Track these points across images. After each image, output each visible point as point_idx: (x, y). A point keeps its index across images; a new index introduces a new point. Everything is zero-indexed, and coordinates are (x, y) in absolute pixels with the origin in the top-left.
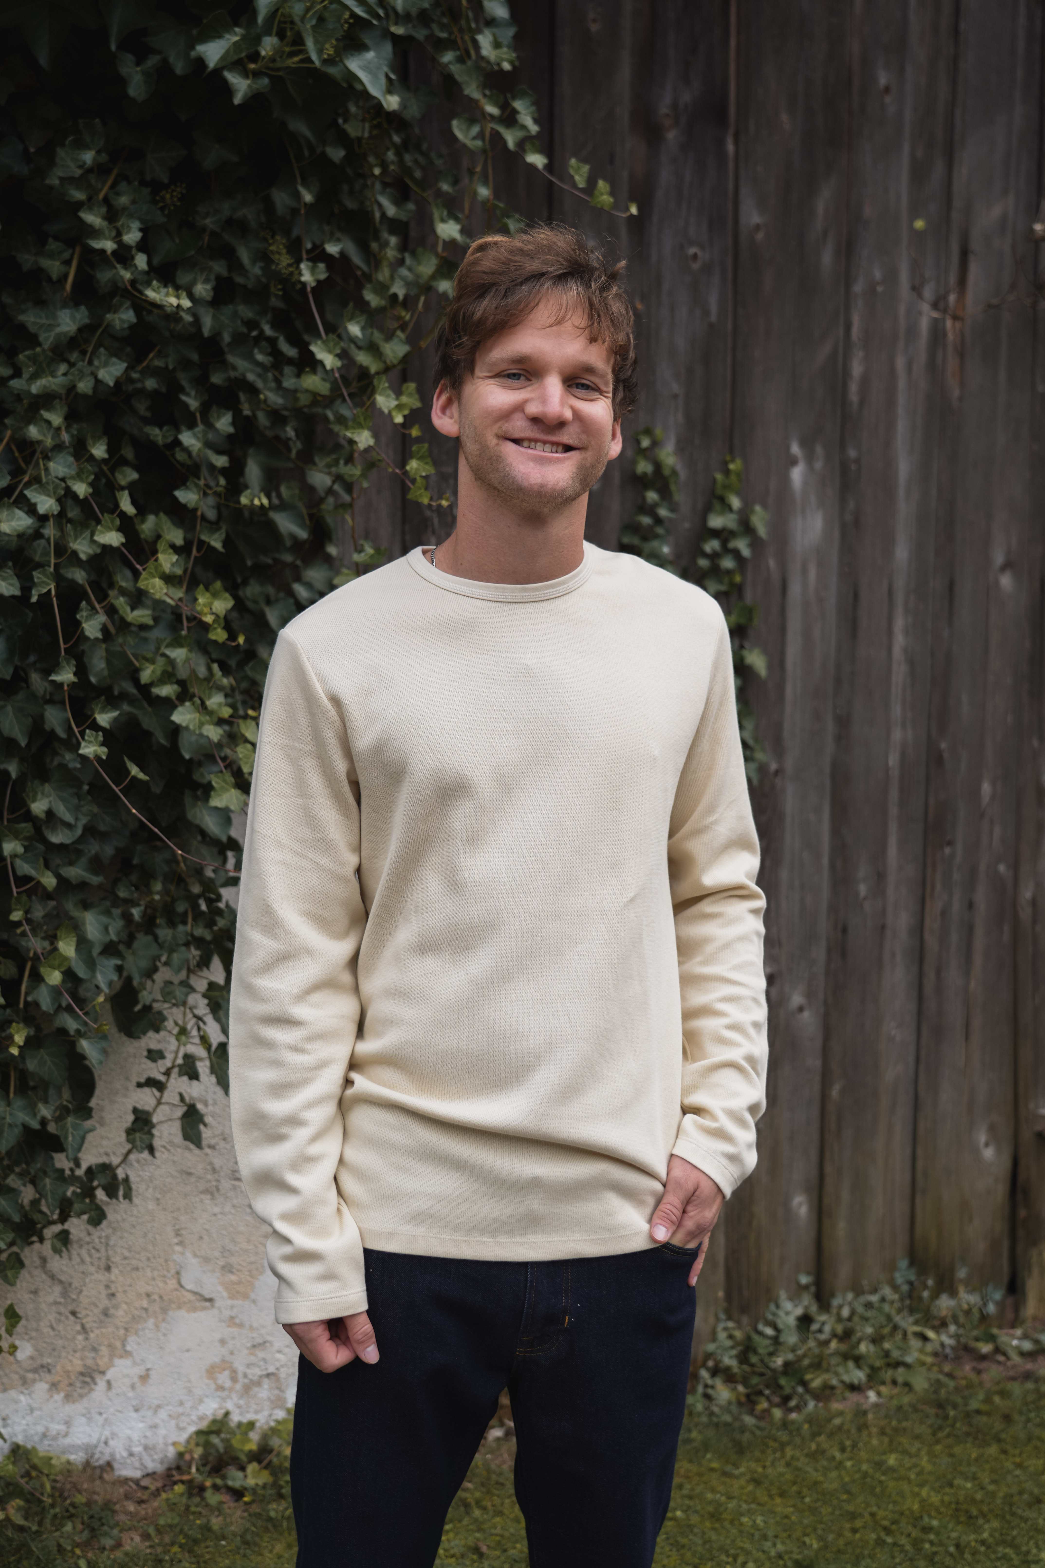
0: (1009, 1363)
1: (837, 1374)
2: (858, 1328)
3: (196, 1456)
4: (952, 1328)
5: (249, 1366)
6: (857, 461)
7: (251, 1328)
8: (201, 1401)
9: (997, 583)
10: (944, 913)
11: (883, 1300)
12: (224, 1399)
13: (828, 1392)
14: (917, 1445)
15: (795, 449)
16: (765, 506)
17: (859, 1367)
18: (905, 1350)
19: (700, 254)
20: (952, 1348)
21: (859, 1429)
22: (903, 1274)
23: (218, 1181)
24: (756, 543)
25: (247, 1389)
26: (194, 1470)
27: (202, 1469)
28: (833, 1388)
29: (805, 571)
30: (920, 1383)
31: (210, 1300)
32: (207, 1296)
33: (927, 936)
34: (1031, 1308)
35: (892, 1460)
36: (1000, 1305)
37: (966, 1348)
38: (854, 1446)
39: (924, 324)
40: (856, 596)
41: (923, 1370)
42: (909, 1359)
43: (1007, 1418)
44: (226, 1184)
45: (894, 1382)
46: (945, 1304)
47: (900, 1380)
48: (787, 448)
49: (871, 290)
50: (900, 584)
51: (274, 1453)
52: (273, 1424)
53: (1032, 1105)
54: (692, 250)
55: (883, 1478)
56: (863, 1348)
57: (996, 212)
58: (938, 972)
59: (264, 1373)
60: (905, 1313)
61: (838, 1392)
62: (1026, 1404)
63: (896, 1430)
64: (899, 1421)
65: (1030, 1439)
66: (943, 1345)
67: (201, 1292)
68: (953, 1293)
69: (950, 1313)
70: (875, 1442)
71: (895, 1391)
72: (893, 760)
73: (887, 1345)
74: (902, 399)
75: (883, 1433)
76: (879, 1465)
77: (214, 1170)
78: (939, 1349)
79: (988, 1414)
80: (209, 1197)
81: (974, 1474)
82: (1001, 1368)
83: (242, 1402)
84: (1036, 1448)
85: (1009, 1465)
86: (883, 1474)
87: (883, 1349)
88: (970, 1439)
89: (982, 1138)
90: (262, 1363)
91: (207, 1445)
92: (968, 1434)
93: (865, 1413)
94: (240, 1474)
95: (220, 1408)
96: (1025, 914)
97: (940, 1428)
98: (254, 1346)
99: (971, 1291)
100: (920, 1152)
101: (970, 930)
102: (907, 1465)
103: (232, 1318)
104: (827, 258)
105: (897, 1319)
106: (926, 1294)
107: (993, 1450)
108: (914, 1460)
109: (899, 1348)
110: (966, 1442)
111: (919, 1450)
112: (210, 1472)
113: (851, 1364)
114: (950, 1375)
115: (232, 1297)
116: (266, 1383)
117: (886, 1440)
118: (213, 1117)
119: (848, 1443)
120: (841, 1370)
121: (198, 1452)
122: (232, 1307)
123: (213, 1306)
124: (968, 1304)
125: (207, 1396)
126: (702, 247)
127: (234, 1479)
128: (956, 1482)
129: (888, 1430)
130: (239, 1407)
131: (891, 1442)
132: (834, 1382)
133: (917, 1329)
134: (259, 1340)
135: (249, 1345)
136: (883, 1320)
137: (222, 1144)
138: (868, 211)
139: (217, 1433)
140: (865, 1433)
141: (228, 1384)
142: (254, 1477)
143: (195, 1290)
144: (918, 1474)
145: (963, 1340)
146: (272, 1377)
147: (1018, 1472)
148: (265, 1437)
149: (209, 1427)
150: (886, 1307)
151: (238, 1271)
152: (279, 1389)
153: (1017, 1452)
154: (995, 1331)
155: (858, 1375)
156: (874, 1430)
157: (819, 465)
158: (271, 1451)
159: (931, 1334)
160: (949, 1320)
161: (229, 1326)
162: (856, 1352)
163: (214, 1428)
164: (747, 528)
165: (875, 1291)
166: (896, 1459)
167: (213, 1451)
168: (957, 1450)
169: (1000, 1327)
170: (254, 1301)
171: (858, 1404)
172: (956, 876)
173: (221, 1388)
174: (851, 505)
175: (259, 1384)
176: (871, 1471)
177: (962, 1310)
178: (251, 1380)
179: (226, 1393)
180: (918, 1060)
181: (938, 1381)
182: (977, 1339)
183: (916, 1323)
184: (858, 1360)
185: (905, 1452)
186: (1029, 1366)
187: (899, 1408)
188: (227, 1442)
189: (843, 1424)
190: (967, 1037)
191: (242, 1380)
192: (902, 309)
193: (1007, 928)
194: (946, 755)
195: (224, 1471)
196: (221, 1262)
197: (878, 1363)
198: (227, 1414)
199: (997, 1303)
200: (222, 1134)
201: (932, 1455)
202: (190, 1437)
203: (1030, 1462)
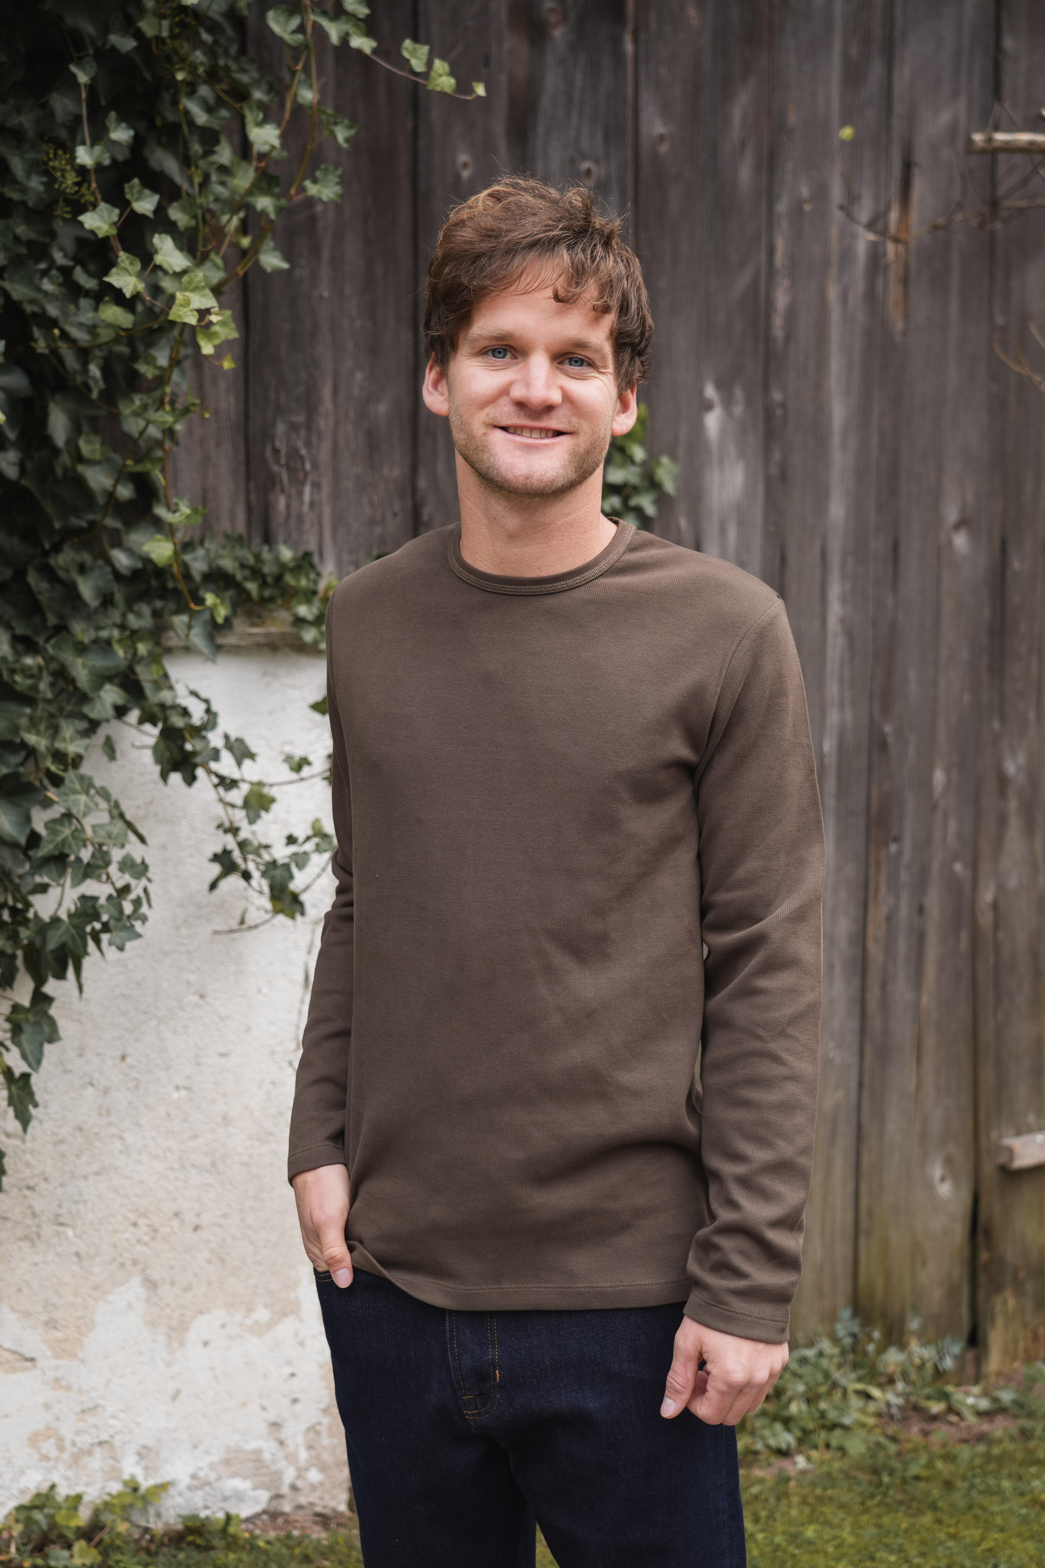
0: (962, 1424)
1: (763, 1438)
2: (789, 1386)
3: (15, 1534)
4: (900, 1386)
5: (77, 1433)
6: (783, 405)
7: (80, 1391)
8: (22, 1472)
9: (950, 543)
10: (889, 919)
11: (821, 1354)
12: (49, 1471)
13: (750, 1457)
14: (841, 1514)
15: (710, 392)
16: (673, 457)
17: (788, 1430)
18: (843, 1410)
19: (594, 168)
20: (900, 1408)
21: (778, 1499)
22: (846, 1324)
23: (39, 1226)
24: (662, 499)
25: (76, 1459)
26: (13, 1549)
27: (22, 1548)
28: (756, 1453)
29: (723, 531)
30: (856, 1446)
31: (32, 1360)
32: (28, 1355)
33: (871, 945)
34: (994, 1362)
35: (810, 1532)
36: (959, 1360)
37: (916, 1408)
38: (771, 1517)
39: (861, 249)
40: (783, 560)
41: (862, 1433)
42: (847, 1421)
43: (948, 1485)
44: (48, 1230)
45: (828, 1446)
46: (893, 1358)
47: (834, 1443)
48: (701, 391)
49: (797, 211)
50: (836, 545)
51: (106, 1530)
52: (107, 1498)
53: (994, 1135)
54: (585, 165)
55: (796, 1551)
56: (794, 1408)
57: (945, 118)
58: (884, 985)
59: (96, 1440)
60: (847, 1368)
61: (762, 1457)
62: (973, 1468)
63: (820, 1499)
64: (825, 1489)
65: (970, 1507)
66: (888, 1405)
67: (20, 1350)
68: (902, 1346)
69: (899, 1369)
70: (794, 1512)
71: (827, 1456)
72: (829, 746)
73: (823, 1405)
74: (835, 334)
75: (804, 1502)
76: (794, 1538)
77: (34, 1215)
78: (885, 1410)
79: (928, 1480)
80: (28, 1244)
81: (901, 1546)
82: (953, 1430)
83: (70, 1474)
84: (976, 1517)
85: (942, 1536)
86: (798, 1547)
87: (818, 1410)
88: (902, 1508)
89: (937, 1171)
90: (93, 1430)
91: (29, 1522)
92: (901, 1503)
93: (788, 1480)
94: (65, 1553)
95: (45, 1481)
96: (986, 919)
97: (872, 1496)
98: (83, 1411)
99: (924, 1345)
100: (864, 1189)
101: (921, 937)
102: (826, 1537)
103: (57, 1380)
104: (745, 173)
105: (837, 1375)
106: (871, 1348)
107: (927, 1519)
108: (835, 1532)
109: (837, 1408)
110: (898, 1511)
111: (842, 1520)
112: (32, 1552)
113: (778, 1427)
114: (894, 1439)
115: (57, 1356)
116: (98, 1452)
117: (807, 1510)
118: (32, 1154)
119: (763, 1514)
120: (767, 1433)
121: (17, 1530)
122: (57, 1367)
123: (35, 1367)
124: (921, 1359)
125: (29, 1467)
126: (597, 161)
127: (57, 1559)
128: (878, 1555)
129: (811, 1500)
130: (67, 1479)
131: (813, 1510)
132: (759, 1446)
133: (860, 1386)
134: (90, 1405)
135: (78, 1410)
136: (820, 1377)
137: (43, 1185)
138: (792, 119)
139: (40, 1508)
140: (784, 1502)
141: (54, 1453)
142: (81, 1556)
143: (14, 1348)
144: (837, 1547)
145: (913, 1399)
146: (106, 1446)
147: (951, 1544)
148: (97, 1513)
149: (32, 1501)
150: (825, 1363)
151: (64, 1327)
152: (114, 1458)
153: (953, 1521)
154: (950, 1388)
155: (786, 1439)
156: (795, 1499)
157: (738, 410)
158: (102, 1528)
159: (876, 1392)
160: (898, 1376)
161: (54, 1389)
162: (786, 1413)
163: (37, 1503)
164: (652, 484)
165: (811, 1344)
166: (815, 1531)
167: (35, 1528)
168: (886, 1520)
169: (958, 1384)
170: (83, 1361)
171: (781, 1470)
172: (904, 877)
173: (46, 1458)
174: (777, 456)
175: (90, 1453)
176: (784, 1544)
177: (913, 1365)
178: (81, 1449)
179: (50, 1464)
180: (861, 1085)
181: (878, 1444)
182: (928, 1398)
183: (860, 1379)
184: (787, 1422)
185: (827, 1523)
186: (985, 1427)
187: (829, 1475)
188: (50, 1517)
189: (760, 1493)
190: (919, 1060)
191: (69, 1449)
192: (834, 232)
193: (964, 936)
194: (891, 740)
195: (47, 1549)
196: (44, 1318)
197: (810, 1425)
198: (53, 1487)
199: (955, 1358)
200: (43, 1174)
201: (856, 1526)
202: (10, 1514)
203: (966, 1533)
